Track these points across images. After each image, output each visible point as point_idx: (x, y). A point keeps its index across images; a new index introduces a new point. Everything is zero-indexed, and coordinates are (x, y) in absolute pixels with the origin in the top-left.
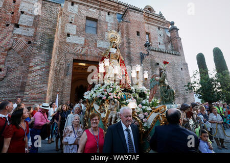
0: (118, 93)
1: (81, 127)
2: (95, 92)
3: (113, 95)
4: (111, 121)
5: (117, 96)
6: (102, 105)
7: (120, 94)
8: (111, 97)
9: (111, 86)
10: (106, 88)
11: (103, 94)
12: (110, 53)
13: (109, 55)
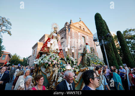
0: (58, 60)
1: (31, 85)
2: (42, 60)
3: (55, 62)
4: (55, 78)
5: (57, 62)
6: (48, 68)
7: (59, 61)
8: (54, 63)
9: (54, 56)
10: (51, 57)
11: (49, 61)
12: (53, 36)
13: (52, 37)
